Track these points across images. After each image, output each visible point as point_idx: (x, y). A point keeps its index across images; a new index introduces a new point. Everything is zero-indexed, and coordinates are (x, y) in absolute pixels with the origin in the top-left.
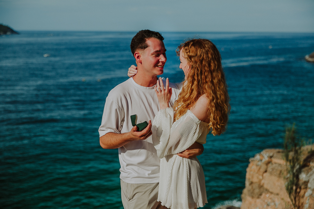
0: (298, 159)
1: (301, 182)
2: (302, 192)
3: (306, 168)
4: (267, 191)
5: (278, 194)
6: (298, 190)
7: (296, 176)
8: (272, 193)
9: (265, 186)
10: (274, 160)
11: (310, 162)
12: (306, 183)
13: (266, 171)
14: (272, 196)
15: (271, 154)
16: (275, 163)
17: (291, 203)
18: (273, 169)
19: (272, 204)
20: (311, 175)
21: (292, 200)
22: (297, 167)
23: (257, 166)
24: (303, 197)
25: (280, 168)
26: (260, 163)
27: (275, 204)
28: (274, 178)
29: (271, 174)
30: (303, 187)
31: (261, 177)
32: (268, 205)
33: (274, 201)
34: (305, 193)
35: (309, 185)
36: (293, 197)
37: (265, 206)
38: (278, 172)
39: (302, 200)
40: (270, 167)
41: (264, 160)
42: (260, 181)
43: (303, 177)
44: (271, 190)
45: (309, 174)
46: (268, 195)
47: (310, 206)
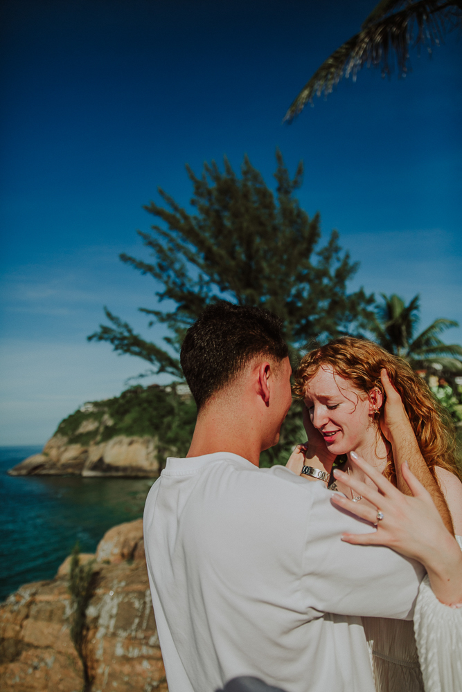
1: (88, 620)
2: (91, 634)
3: (94, 599)
4: (30, 646)
5: (48, 647)
6: (85, 633)
7: (82, 613)
8: (37, 647)
9: (27, 639)
10: (39, 598)
11: (95, 588)
12: (96, 619)
13: (27, 617)
14: (39, 652)
15: (34, 590)
16: (41, 602)
18: (38, 612)
19: (42, 665)
20: (102, 606)
23: (12, 612)
24: (92, 640)
25: (49, 608)
26: (16, 608)
27: (46, 664)
28: (42, 624)
29: (36, 618)
30: (92, 626)
31: (18, 628)
32: (35, 668)
33: (42, 660)
34: (94, 634)
35: (101, 621)
37: (30, 671)
38: (48, 614)
39: (90, 646)
40: (34, 610)
41: (23, 602)
42: (18, 632)
43: (91, 611)
44: (36, 643)
45: (99, 606)
46: (31, 652)
47: (105, 652)
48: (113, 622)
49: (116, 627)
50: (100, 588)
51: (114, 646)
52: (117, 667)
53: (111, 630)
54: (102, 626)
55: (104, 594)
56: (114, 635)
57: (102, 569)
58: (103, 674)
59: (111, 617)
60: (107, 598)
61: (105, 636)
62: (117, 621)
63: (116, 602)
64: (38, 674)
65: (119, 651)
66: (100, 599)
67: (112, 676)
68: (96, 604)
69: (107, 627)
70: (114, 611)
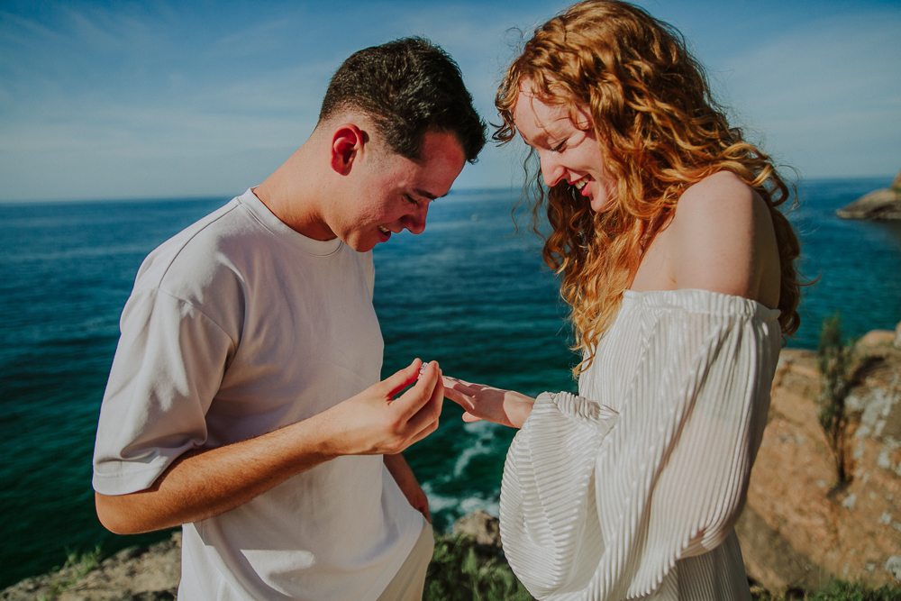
0: (842, 371)
1: (847, 411)
2: (850, 428)
3: (860, 388)
4: (781, 416)
5: (800, 425)
6: (842, 424)
7: (839, 401)
8: (789, 421)
10: (796, 368)
11: (865, 376)
12: (858, 415)
14: (790, 425)
15: (790, 358)
16: (797, 373)
17: (827, 443)
18: (793, 383)
19: (790, 440)
20: (869, 401)
21: (829, 440)
22: (840, 385)
24: (851, 435)
25: (805, 383)
27: (796, 441)
28: (795, 399)
29: (789, 389)
30: (851, 419)
32: (783, 440)
33: (792, 435)
34: (855, 430)
35: (865, 418)
36: (831, 436)
37: (778, 441)
38: (803, 389)
39: (848, 442)
43: (852, 402)
44: (788, 416)
45: (865, 399)
46: (782, 423)
47: (865, 454)
48: (881, 425)
49: (885, 433)
50: (872, 377)
51: (878, 453)
52: (880, 479)
53: (878, 432)
54: (867, 424)
55: (876, 387)
56: (880, 440)
57: (888, 356)
58: (861, 478)
59: (880, 417)
60: (879, 393)
61: (868, 437)
62: (887, 425)
63: (889, 401)
64: (785, 448)
65: (884, 461)
66: (868, 391)
67: (871, 485)
68: (862, 395)
69: (873, 428)
70: (886, 412)
